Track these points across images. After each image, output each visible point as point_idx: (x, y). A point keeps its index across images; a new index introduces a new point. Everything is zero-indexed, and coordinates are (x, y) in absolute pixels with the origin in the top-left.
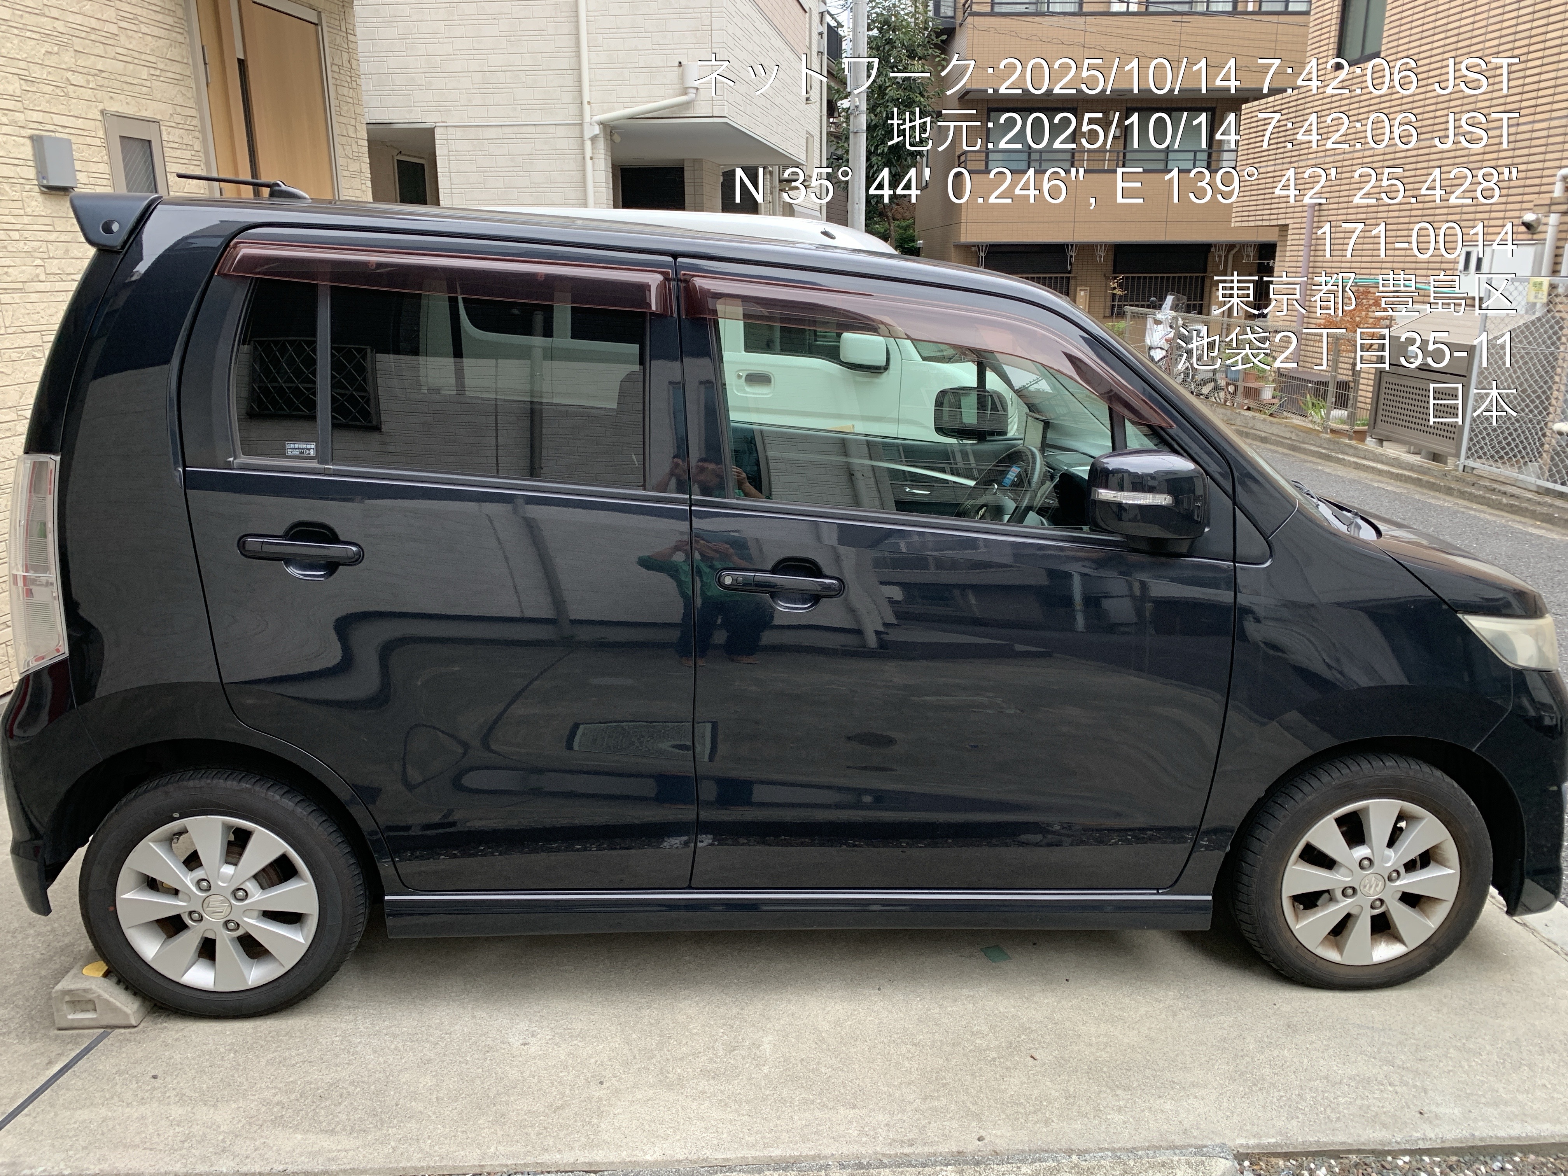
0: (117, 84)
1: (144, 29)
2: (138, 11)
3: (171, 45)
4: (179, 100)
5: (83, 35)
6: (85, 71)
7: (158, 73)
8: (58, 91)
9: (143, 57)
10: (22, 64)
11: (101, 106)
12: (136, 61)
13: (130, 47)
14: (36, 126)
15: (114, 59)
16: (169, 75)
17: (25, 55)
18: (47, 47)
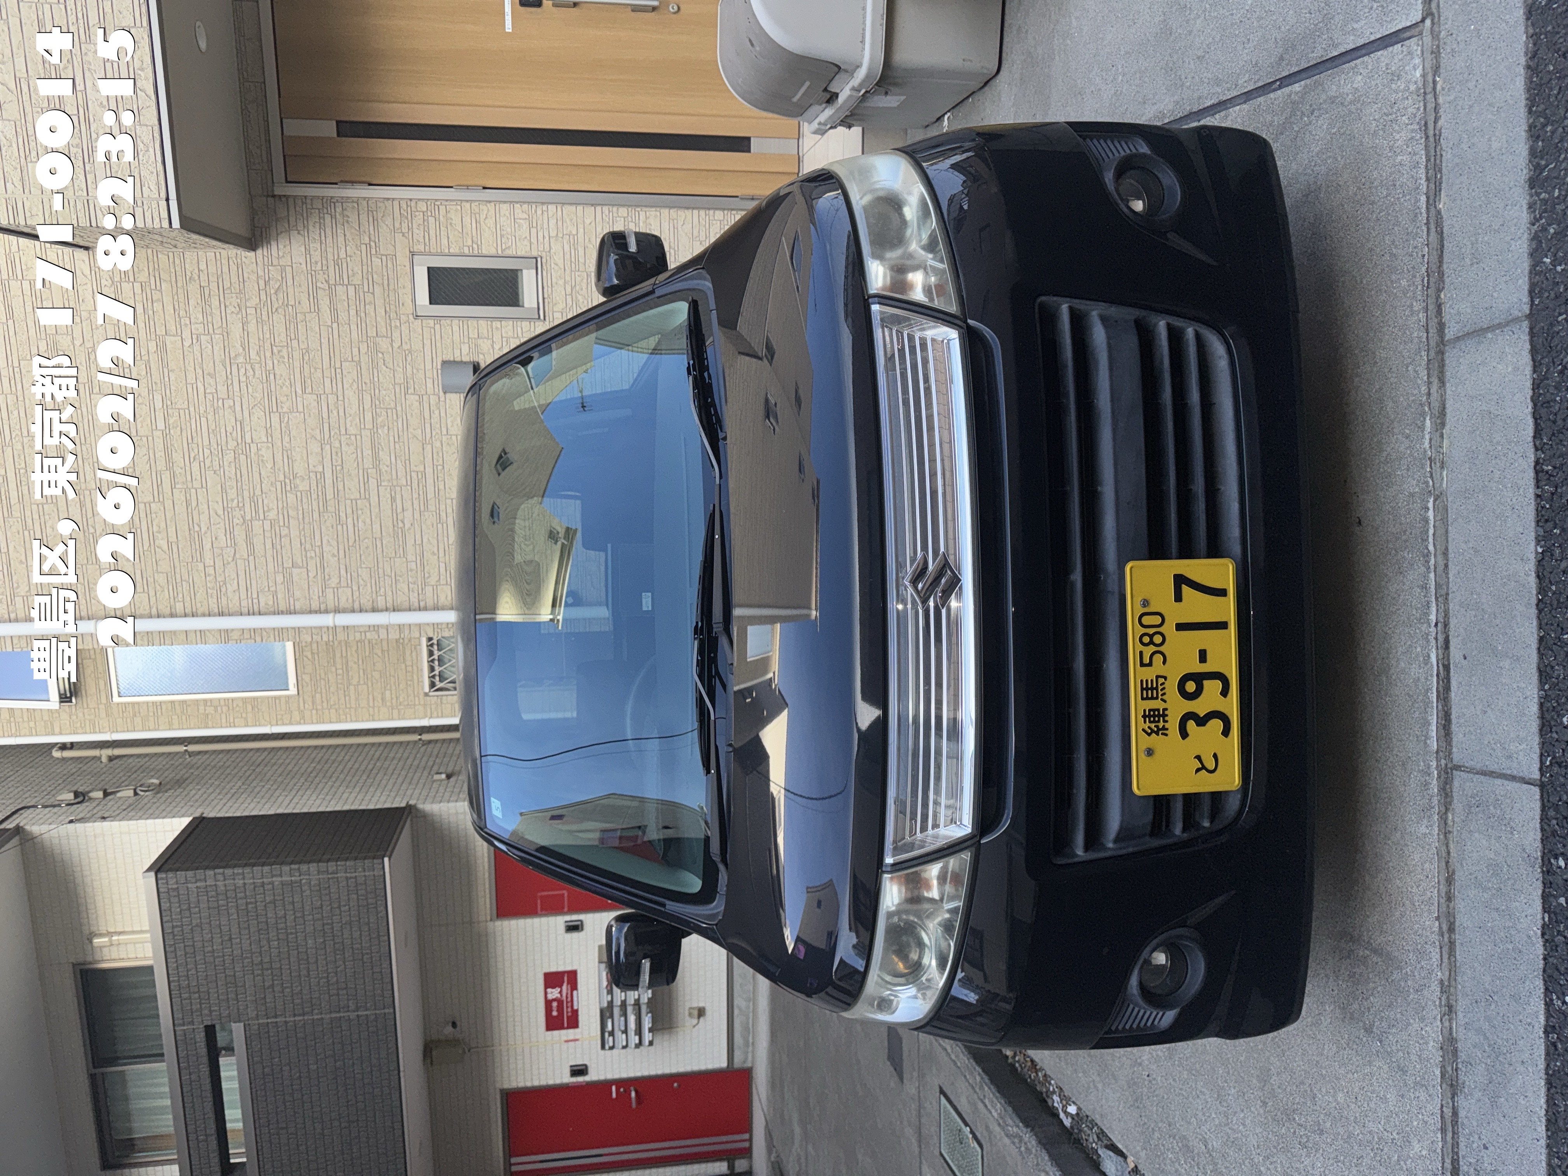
0: (392, 298)
1: (342, 255)
2: (330, 256)
3: (348, 222)
4: (389, 221)
5: (364, 325)
6: (389, 328)
7: (373, 244)
8: (409, 359)
9: (365, 260)
10: (398, 390)
11: (411, 317)
12: (370, 270)
13: (360, 273)
14: (436, 386)
15: (373, 293)
16: (372, 232)
17: (391, 386)
18: (381, 362)
